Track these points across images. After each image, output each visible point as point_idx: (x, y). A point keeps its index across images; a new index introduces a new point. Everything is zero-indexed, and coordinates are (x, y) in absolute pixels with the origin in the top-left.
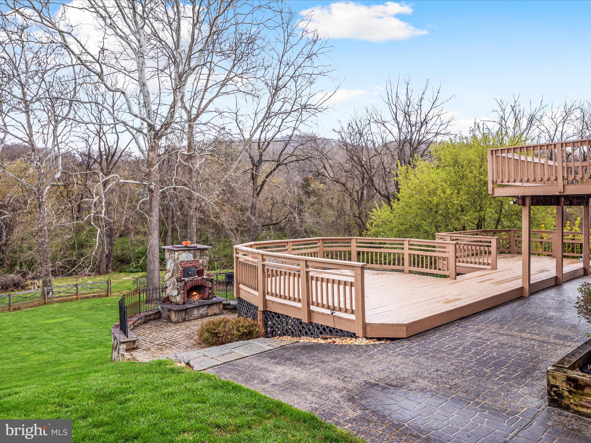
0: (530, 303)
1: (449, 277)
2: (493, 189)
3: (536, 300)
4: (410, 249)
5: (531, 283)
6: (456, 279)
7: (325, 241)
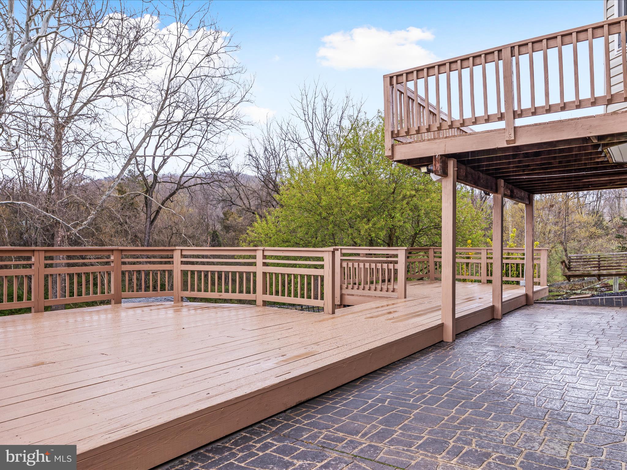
0: (455, 356)
1: (323, 309)
2: (393, 146)
3: (466, 347)
4: (265, 264)
5: (457, 316)
6: (333, 313)
7: (124, 253)
